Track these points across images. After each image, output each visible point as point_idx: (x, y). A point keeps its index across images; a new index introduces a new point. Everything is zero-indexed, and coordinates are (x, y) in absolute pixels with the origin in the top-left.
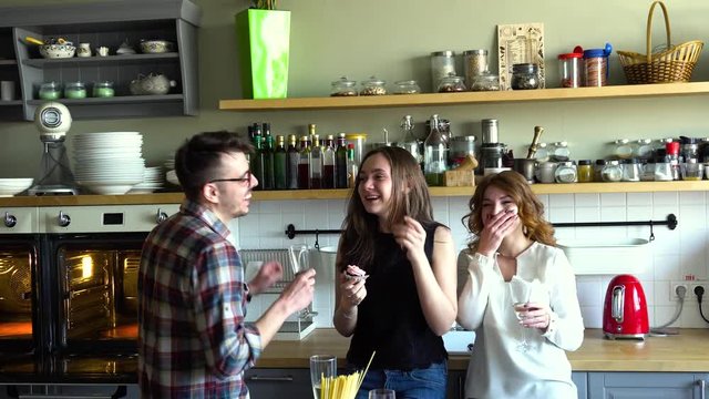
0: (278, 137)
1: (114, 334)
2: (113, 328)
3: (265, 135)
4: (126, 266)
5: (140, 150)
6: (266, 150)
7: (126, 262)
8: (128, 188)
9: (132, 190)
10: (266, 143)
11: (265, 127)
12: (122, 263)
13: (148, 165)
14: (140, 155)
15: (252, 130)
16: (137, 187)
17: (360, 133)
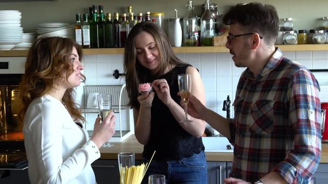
0: (108, 14)
1: (6, 138)
2: (4, 134)
3: (100, 13)
4: (13, 95)
5: (20, 22)
6: (100, 22)
7: (13, 92)
8: (13, 46)
9: (15, 47)
10: (100, 18)
11: (100, 8)
12: (10, 94)
13: (25, 31)
14: (20, 25)
15: (92, 9)
16: (19, 45)
17: (160, 12)
